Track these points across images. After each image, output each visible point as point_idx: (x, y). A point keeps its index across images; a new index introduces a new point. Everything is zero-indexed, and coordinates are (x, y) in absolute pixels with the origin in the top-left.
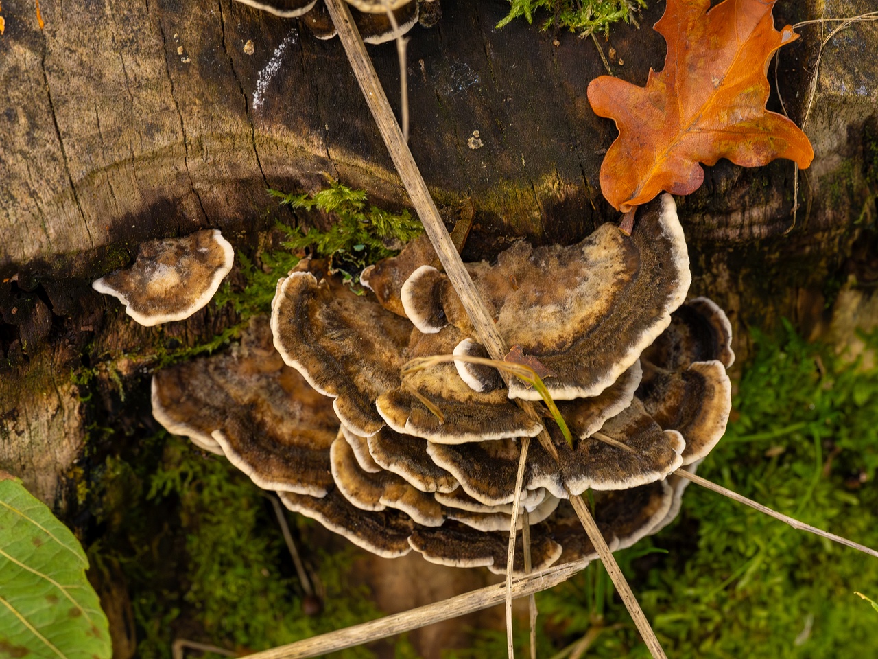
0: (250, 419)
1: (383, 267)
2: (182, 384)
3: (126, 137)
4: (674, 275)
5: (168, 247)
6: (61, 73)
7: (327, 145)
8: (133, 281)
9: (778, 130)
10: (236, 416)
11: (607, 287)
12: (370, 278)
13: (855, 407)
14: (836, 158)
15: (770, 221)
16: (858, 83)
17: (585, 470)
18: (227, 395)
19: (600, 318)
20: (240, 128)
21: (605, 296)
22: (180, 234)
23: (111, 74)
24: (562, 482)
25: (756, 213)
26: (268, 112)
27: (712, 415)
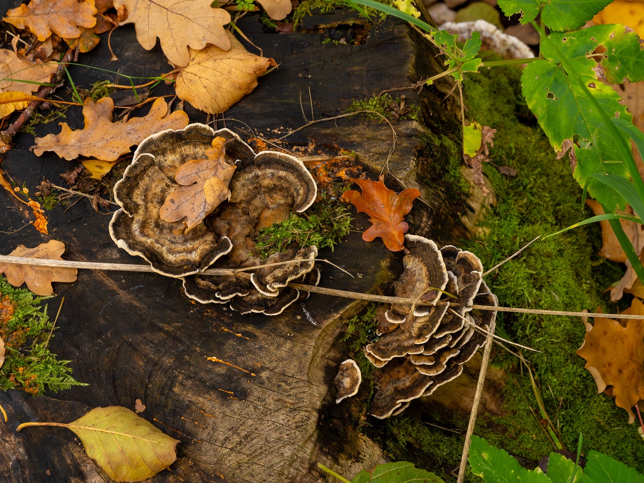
0: (399, 391)
1: (379, 327)
2: (378, 408)
3: (303, 362)
4: (428, 245)
5: (338, 376)
6: (276, 367)
7: (338, 313)
8: (342, 391)
9: (405, 196)
10: (396, 395)
11: (421, 265)
12: (380, 332)
13: (497, 242)
14: (422, 190)
15: (429, 218)
16: (405, 169)
17: (468, 297)
18: (389, 396)
19: (428, 270)
20: (320, 331)
21: (423, 267)
22: (337, 373)
23: (284, 355)
24: (467, 307)
25: (424, 219)
26: (319, 322)
27: (473, 261)
